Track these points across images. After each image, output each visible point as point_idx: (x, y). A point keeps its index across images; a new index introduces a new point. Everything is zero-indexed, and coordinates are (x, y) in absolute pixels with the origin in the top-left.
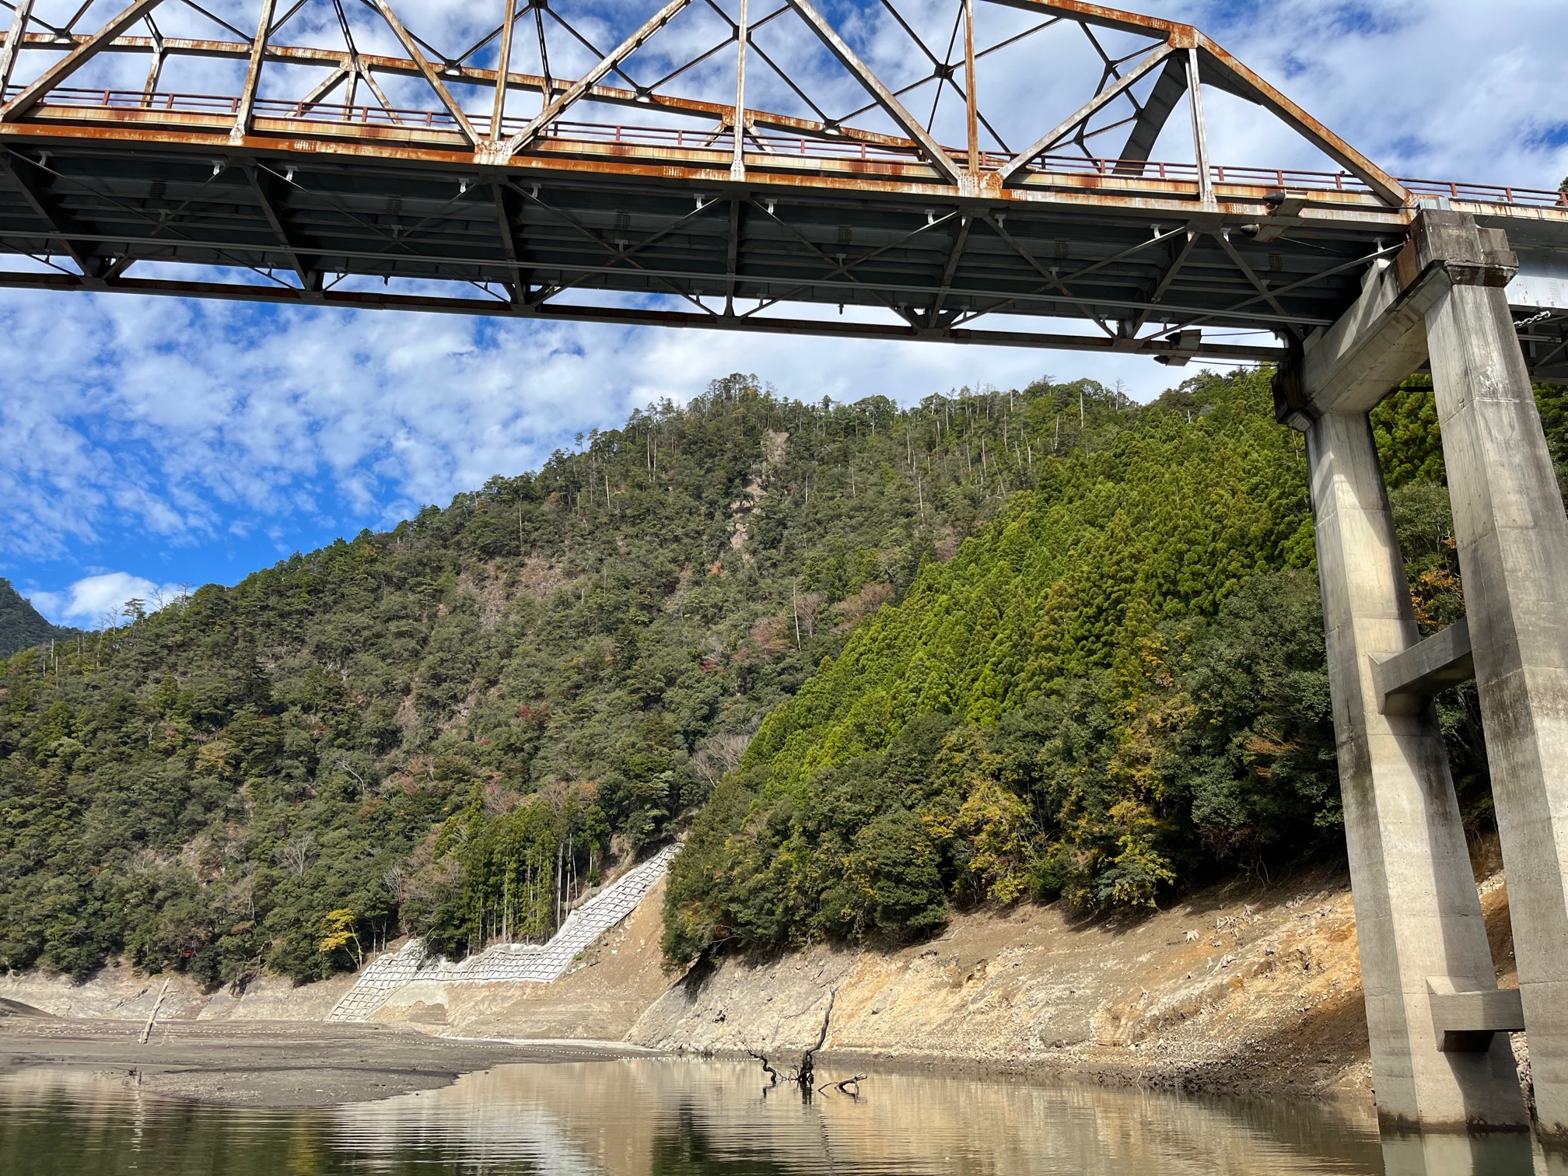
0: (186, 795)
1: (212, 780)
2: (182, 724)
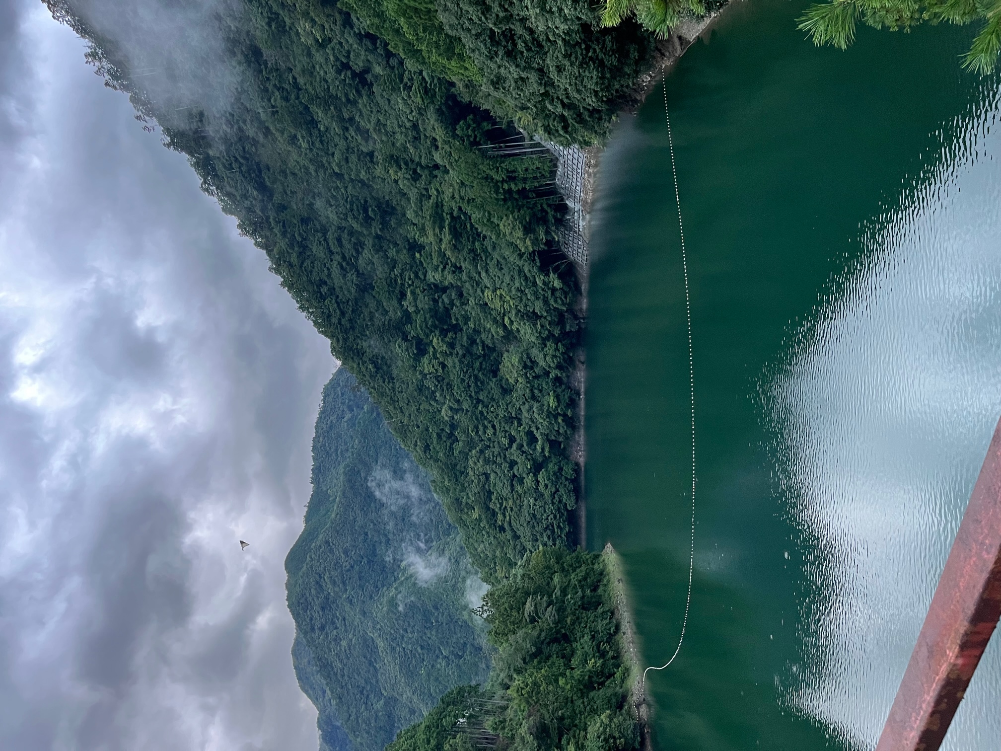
0: (467, 355)
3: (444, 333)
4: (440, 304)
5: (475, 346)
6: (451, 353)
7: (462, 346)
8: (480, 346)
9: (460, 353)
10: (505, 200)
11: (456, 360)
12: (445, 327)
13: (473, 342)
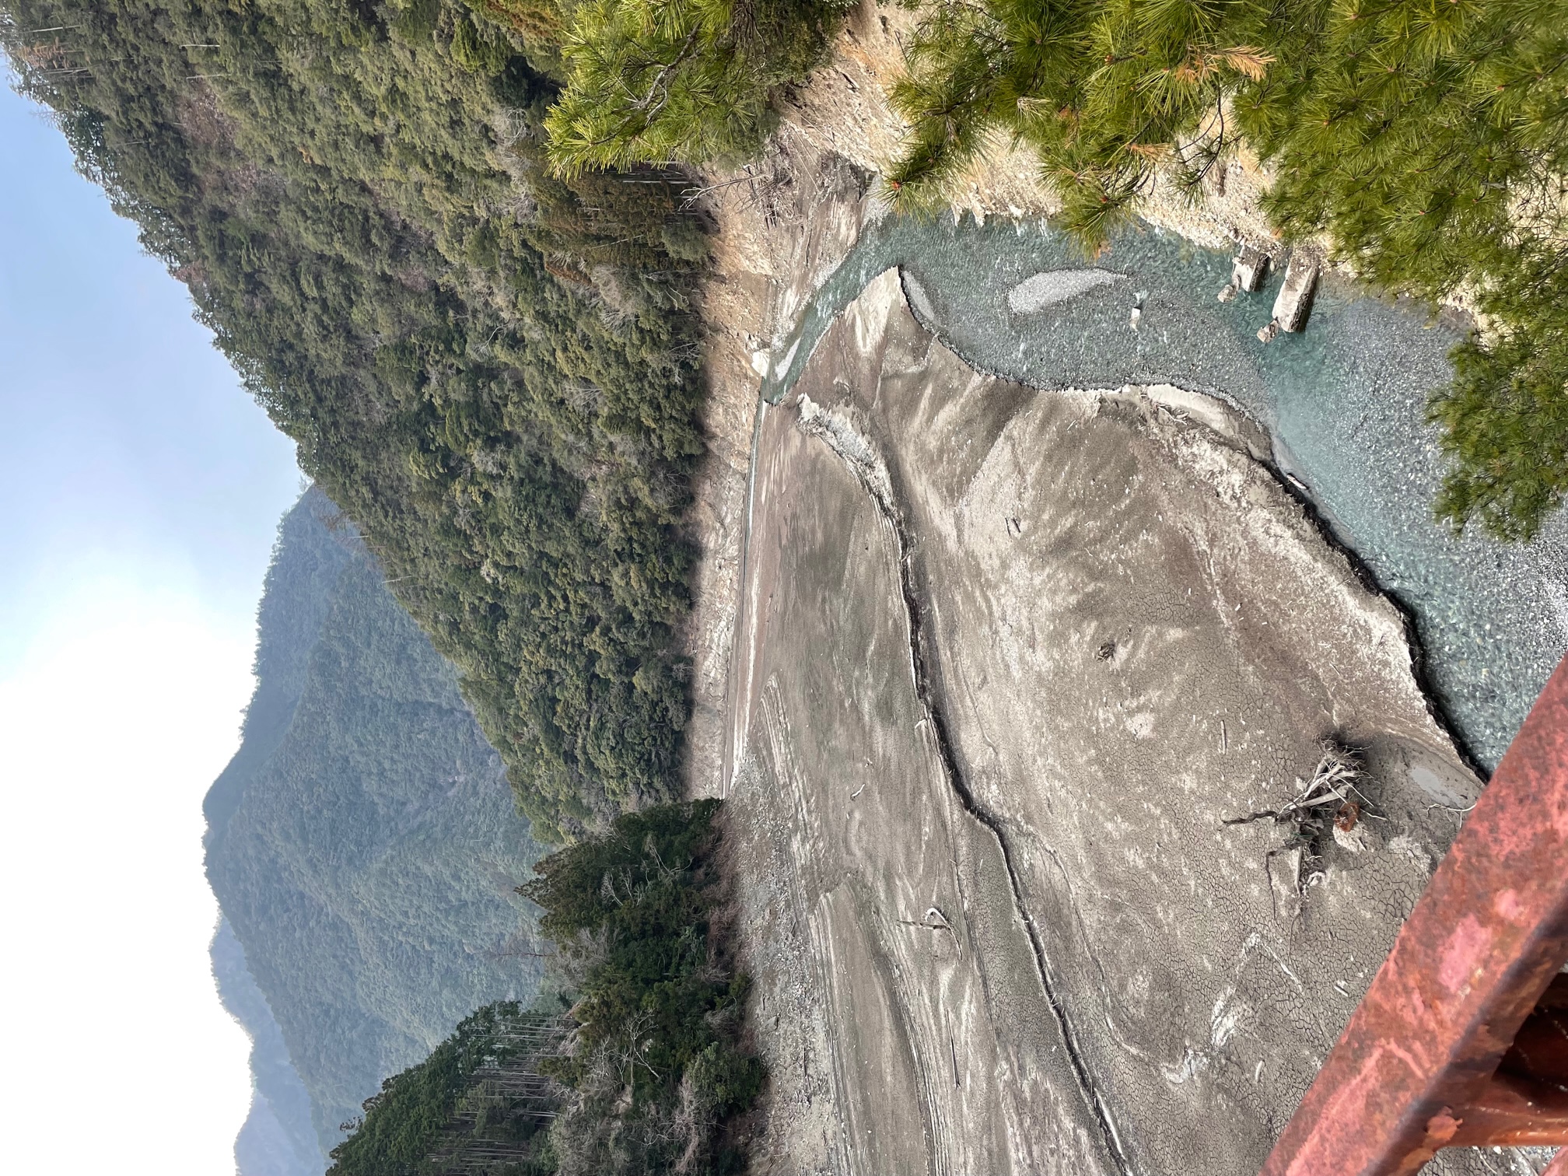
0: (527, 481)
1: (510, 460)
2: (457, 487)
3: (491, 443)
4: (485, 397)
5: (540, 469)
6: (500, 477)
8: (549, 468)
9: (516, 477)
11: (509, 489)
12: (492, 434)
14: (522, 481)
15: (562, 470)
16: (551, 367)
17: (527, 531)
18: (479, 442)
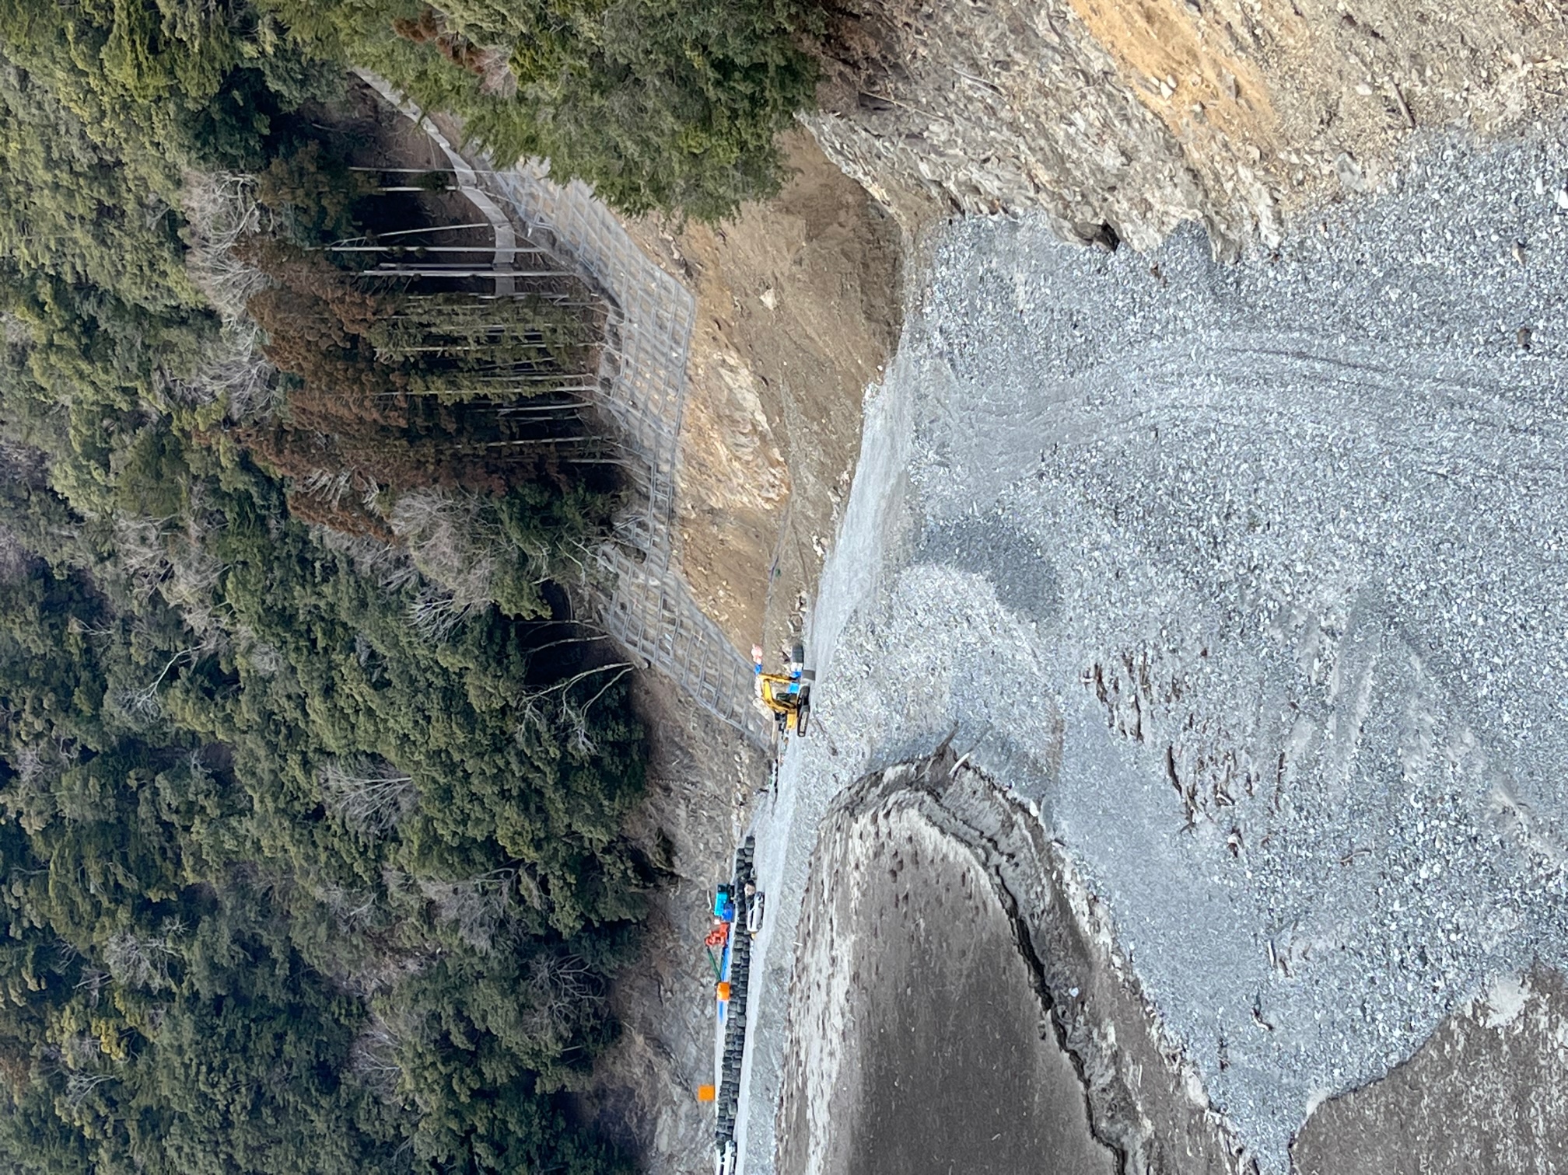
0: (230, 1002)
1: (193, 954)
2: (66, 1023)
3: (150, 915)
4: (143, 811)
5: (261, 971)
6: (167, 995)
7: (214, 968)
8: (282, 971)
9: (205, 994)
10: (410, 435)
11: (187, 1023)
12: (154, 896)
13: (257, 953)
14: (218, 1002)
15: (313, 976)
16: (294, 733)
17: (227, 1124)
18: (123, 916)
